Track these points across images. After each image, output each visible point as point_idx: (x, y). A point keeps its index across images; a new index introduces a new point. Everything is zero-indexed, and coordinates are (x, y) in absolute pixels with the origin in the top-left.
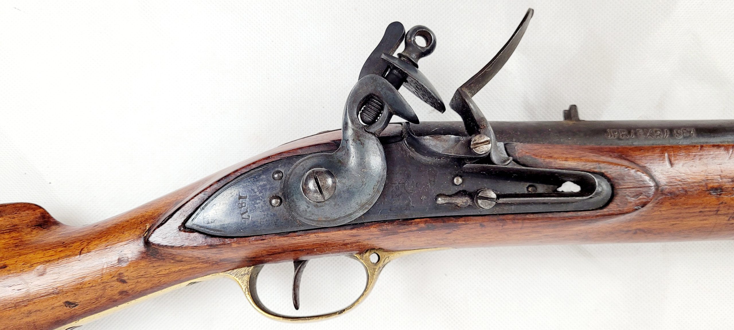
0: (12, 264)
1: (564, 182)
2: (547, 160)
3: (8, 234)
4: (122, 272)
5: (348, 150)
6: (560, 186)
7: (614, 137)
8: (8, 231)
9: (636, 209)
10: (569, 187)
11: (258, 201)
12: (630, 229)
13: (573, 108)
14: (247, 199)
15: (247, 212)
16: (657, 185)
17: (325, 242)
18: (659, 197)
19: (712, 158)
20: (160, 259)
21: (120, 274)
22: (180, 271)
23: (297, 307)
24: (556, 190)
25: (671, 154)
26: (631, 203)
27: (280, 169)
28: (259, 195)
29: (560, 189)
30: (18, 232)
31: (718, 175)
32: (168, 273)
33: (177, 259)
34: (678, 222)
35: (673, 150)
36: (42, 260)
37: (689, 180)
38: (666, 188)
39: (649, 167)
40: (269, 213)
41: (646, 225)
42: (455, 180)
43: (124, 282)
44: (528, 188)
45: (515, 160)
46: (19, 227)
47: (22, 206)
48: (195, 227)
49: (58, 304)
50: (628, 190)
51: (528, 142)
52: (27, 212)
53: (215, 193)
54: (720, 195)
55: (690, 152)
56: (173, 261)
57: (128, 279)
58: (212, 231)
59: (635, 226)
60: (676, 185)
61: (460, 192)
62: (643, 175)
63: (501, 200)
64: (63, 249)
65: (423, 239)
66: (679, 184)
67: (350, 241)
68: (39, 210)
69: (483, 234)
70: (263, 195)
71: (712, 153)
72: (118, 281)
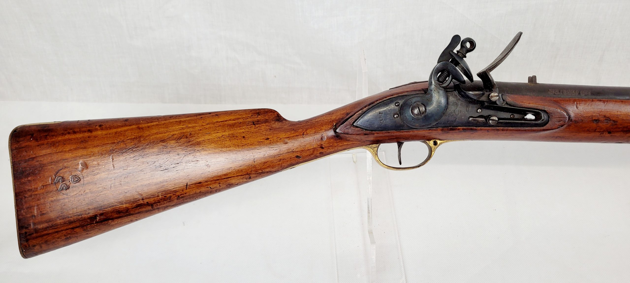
0: (271, 138)
1: (528, 114)
2: (521, 103)
3: (265, 124)
4: (322, 144)
5: (432, 95)
6: (526, 116)
7: (552, 93)
8: (264, 122)
9: (559, 128)
10: (530, 116)
11: (388, 115)
12: (554, 136)
13: (534, 77)
14: (383, 114)
15: (382, 120)
16: (569, 117)
17: (416, 135)
18: (570, 122)
19: (597, 106)
20: (340, 139)
21: (321, 145)
22: (347, 144)
23: (400, 164)
24: (524, 118)
25: (578, 103)
26: (556, 124)
27: (398, 101)
28: (389, 113)
29: (525, 117)
30: (269, 123)
31: (598, 114)
32: (342, 145)
33: (348, 139)
34: (577, 134)
35: (579, 101)
36: (285, 137)
37: (584, 115)
38: (573, 119)
39: (567, 108)
40: (393, 121)
41: (562, 134)
42: (478, 111)
43: (322, 148)
44: (511, 116)
45: (507, 103)
46: (269, 120)
47: (268, 110)
48: (358, 126)
49: (293, 157)
50: (556, 119)
51: (512, 94)
52: (271, 113)
53: (367, 110)
54: (598, 123)
55: (587, 102)
56: (345, 140)
57: (325, 147)
58: (366, 128)
59: (557, 135)
60: (578, 117)
61: (480, 116)
62: (563, 112)
63: (500, 121)
64: (294, 132)
65: (460, 136)
66: (579, 117)
67: (427, 135)
68: (276, 113)
69: (487, 135)
70: (390, 113)
71: (597, 103)
72: (320, 148)
